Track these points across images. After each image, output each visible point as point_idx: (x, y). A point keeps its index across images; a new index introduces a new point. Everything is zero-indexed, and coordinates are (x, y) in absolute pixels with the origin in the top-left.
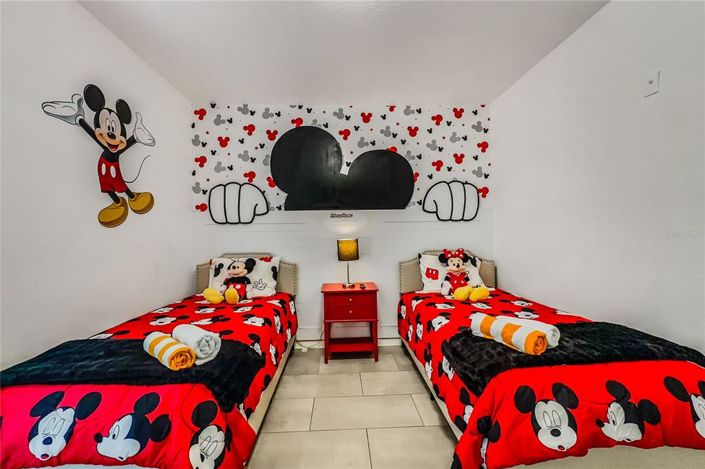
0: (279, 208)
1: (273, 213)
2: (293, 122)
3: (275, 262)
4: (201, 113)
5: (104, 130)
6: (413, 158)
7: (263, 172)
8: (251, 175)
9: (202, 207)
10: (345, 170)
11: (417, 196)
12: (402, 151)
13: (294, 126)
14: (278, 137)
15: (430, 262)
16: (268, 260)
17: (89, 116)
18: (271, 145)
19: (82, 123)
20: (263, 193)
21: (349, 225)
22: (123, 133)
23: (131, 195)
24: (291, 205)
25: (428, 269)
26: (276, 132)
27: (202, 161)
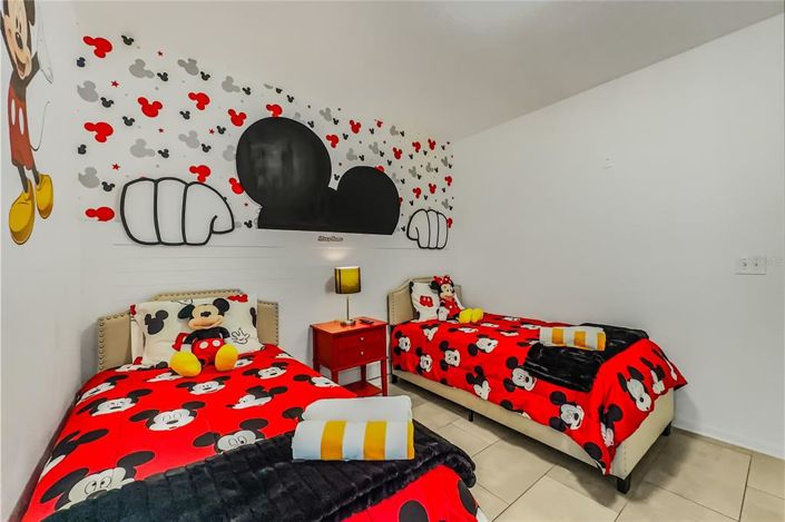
0: (249, 225)
1: (242, 230)
2: (269, 107)
3: (252, 302)
4: (102, 47)
6: (398, 181)
7: (224, 170)
8: (203, 172)
9: (104, 214)
10: (334, 184)
11: (402, 222)
12: (388, 171)
13: (270, 114)
14: (247, 123)
16: (244, 299)
18: (237, 134)
20: (224, 199)
21: (340, 251)
23: (37, 177)
25: (422, 297)
26: (243, 116)
27: (103, 131)
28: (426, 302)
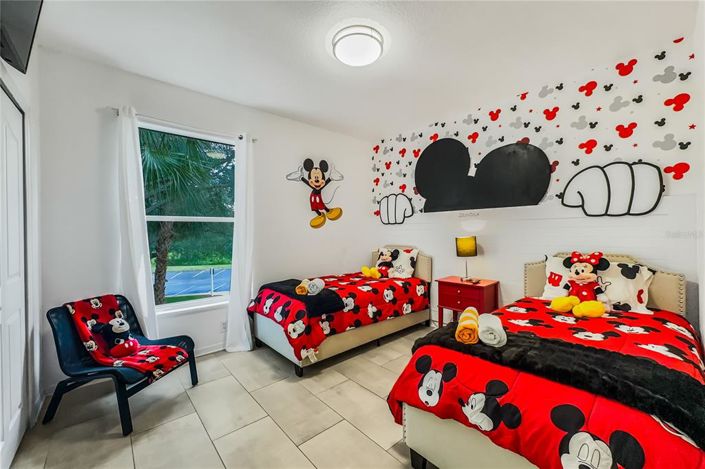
0: (421, 211)
1: (418, 215)
2: (431, 138)
3: (414, 254)
4: (377, 149)
5: (313, 179)
6: (551, 144)
7: (411, 183)
8: (403, 187)
9: (378, 213)
10: (472, 172)
11: (554, 188)
12: (535, 141)
13: (432, 141)
14: (420, 154)
15: (555, 266)
16: (408, 251)
17: (306, 174)
18: (415, 161)
19: (303, 179)
20: (410, 200)
22: (323, 178)
23: (328, 210)
24: (428, 209)
25: (552, 273)
26: (419, 150)
27: (377, 181)
28: (555, 280)
